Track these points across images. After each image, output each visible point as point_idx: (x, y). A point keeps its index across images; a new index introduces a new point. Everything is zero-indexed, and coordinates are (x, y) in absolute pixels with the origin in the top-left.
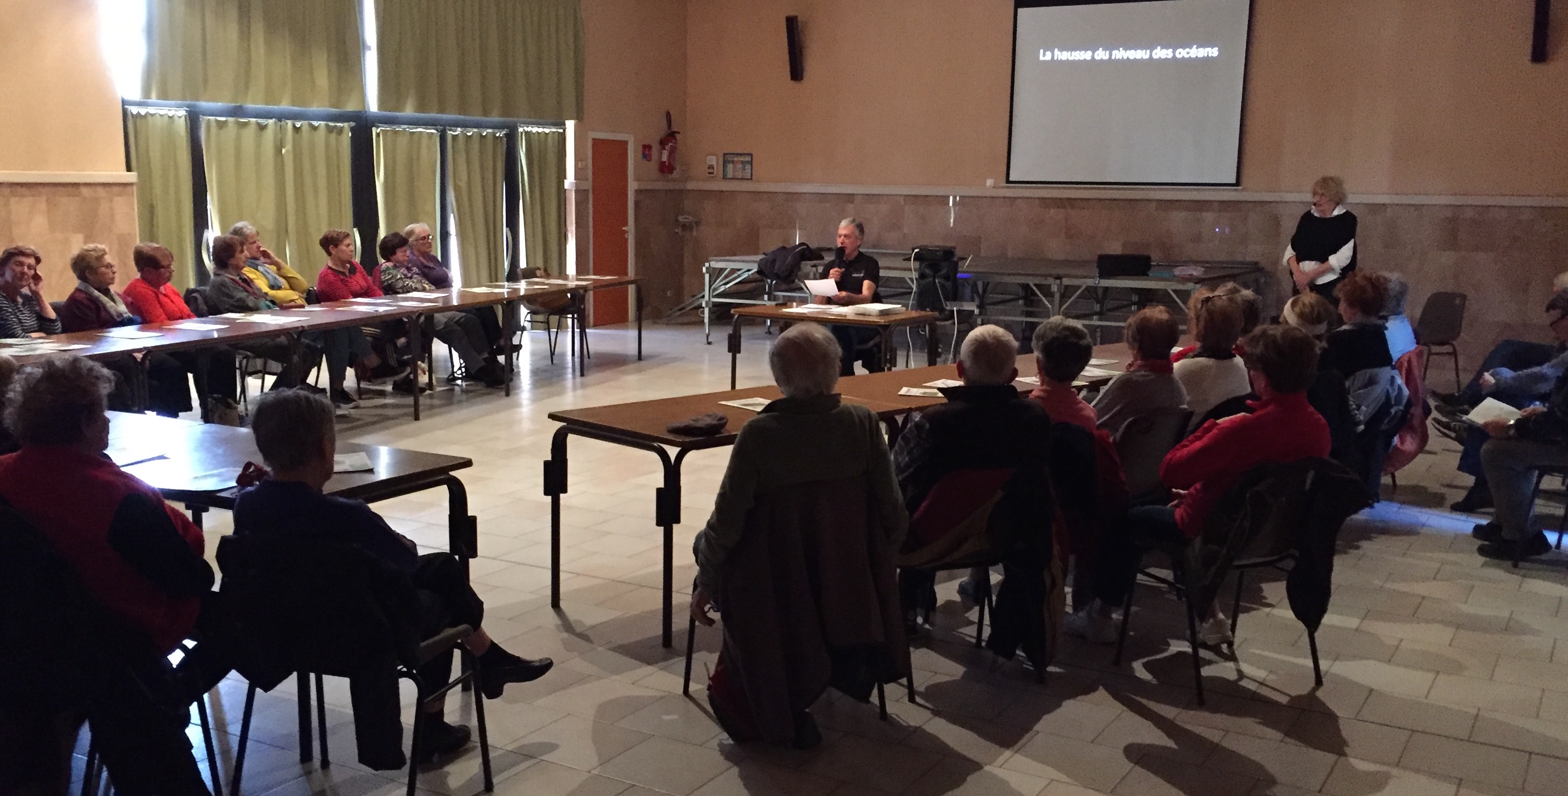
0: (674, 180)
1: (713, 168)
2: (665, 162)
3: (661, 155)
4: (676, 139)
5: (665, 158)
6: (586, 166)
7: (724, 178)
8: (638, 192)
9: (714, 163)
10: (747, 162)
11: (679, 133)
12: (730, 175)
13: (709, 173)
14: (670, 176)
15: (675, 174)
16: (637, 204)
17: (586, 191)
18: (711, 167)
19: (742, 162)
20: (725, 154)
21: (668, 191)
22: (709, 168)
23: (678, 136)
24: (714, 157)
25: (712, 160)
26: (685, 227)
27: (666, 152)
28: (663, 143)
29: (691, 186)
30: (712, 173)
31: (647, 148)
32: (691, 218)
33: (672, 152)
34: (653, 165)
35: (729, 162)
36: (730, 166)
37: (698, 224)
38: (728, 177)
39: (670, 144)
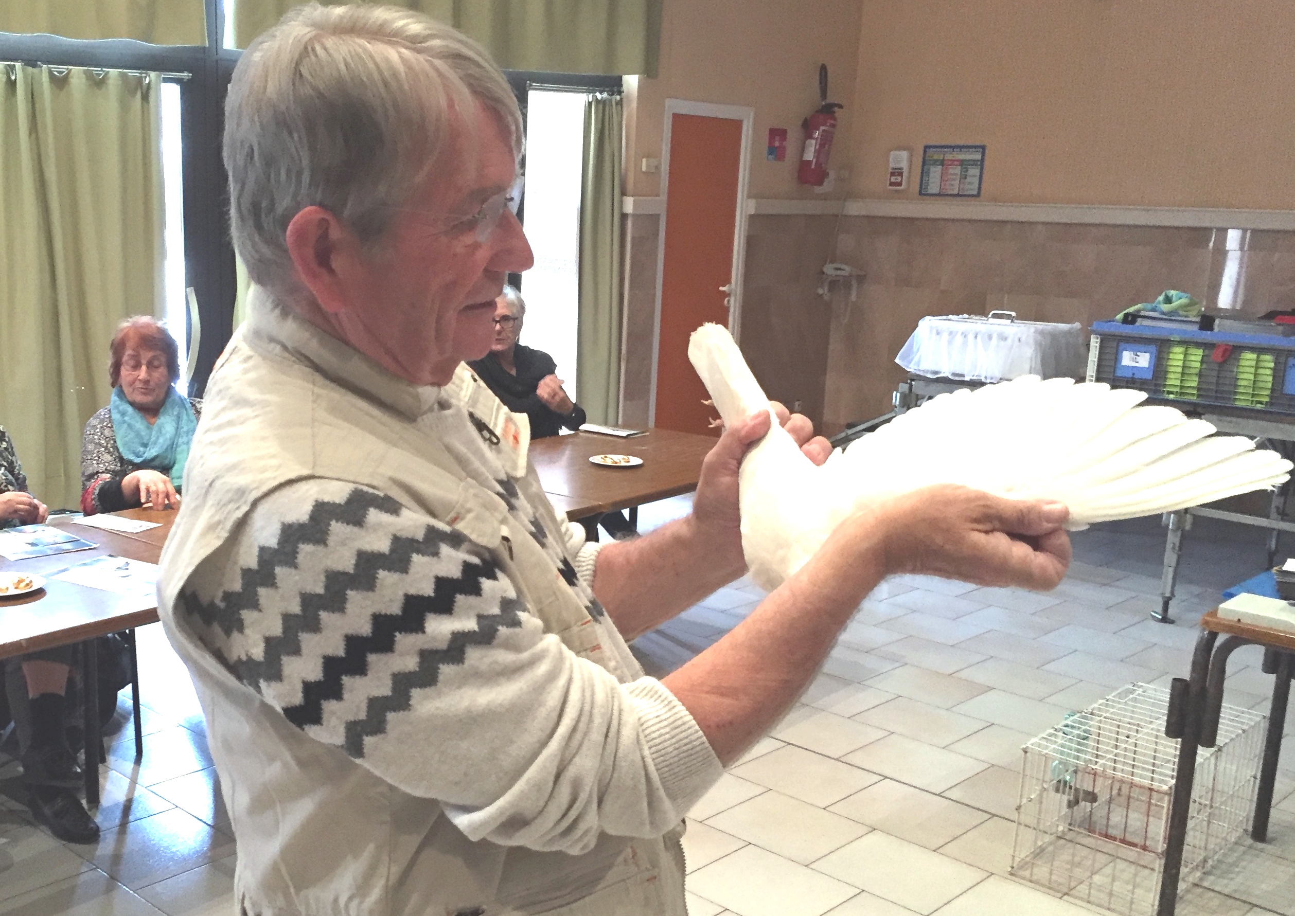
0: (825, 197)
1: (901, 174)
2: (810, 162)
3: (803, 149)
4: (835, 119)
5: (810, 155)
6: (657, 167)
7: (920, 193)
8: (753, 219)
9: (904, 165)
10: (974, 163)
11: (841, 107)
12: (934, 188)
13: (892, 184)
14: (818, 190)
15: (828, 186)
16: (751, 243)
17: (655, 218)
18: (898, 172)
19: (962, 163)
20: (927, 148)
21: (811, 218)
22: (892, 174)
23: (838, 112)
24: (904, 154)
25: (901, 159)
26: (834, 284)
27: (813, 142)
28: (808, 127)
29: (854, 208)
30: (900, 184)
31: (777, 134)
32: (847, 270)
33: (826, 142)
34: (787, 167)
35: (935, 162)
36: (936, 172)
37: (861, 279)
38: (930, 191)
39: (822, 128)
